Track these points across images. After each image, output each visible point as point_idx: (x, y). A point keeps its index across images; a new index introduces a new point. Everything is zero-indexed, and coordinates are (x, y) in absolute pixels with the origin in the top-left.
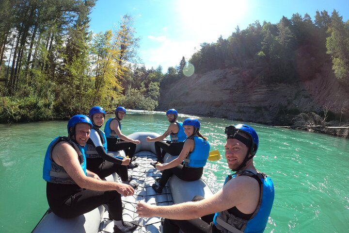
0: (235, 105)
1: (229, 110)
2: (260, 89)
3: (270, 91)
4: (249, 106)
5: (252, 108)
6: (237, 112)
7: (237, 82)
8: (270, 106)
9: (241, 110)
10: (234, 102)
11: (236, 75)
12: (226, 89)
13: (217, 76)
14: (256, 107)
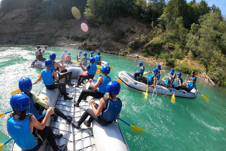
0: (25, 34)
1: (21, 38)
2: (41, 23)
3: (47, 24)
4: (33, 34)
5: (35, 35)
6: (25, 39)
7: (28, 18)
8: (46, 34)
9: (28, 37)
10: (24, 32)
11: (28, 13)
12: (20, 23)
13: (16, 14)
14: (37, 35)
